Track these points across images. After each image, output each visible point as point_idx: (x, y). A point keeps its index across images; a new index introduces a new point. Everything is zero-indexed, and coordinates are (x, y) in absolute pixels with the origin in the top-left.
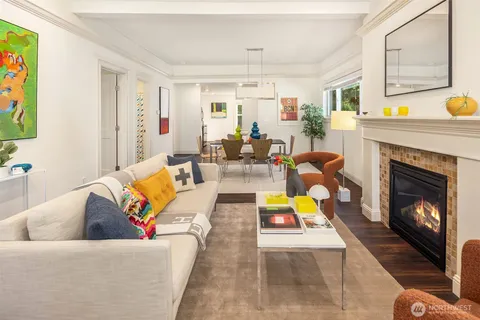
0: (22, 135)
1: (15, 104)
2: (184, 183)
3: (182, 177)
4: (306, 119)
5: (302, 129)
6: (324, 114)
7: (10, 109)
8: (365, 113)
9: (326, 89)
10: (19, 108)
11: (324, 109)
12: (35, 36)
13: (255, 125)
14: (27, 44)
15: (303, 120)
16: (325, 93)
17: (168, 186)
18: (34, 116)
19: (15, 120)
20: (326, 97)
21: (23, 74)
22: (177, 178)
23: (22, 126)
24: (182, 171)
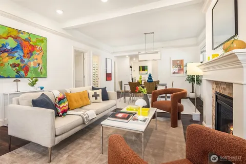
0: (42, 76)
1: (39, 65)
2: (96, 99)
3: (96, 96)
7: (37, 66)
10: (40, 66)
12: (46, 39)
14: (43, 42)
18: (46, 69)
19: (39, 70)
21: (42, 54)
22: (93, 96)
23: (42, 73)
24: (95, 93)
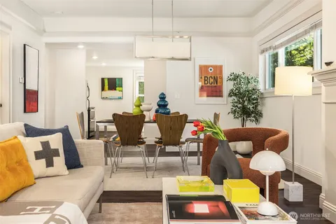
2: (50, 164)
3: (47, 154)
4: (235, 95)
5: (229, 108)
6: (261, 87)
8: (328, 64)
9: (263, 52)
11: (261, 79)
13: (163, 97)
15: (230, 95)
16: (261, 57)
17: (20, 163)
20: (263, 62)
22: (38, 155)
24: (46, 145)
